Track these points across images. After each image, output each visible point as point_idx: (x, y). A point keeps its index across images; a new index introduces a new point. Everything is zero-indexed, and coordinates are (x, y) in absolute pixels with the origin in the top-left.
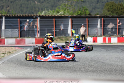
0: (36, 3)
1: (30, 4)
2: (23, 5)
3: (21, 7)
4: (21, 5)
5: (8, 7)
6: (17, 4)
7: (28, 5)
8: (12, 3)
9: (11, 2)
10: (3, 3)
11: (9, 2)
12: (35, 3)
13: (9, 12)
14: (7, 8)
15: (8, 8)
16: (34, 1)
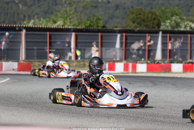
0: (21, 6)
1: (12, 8)
7: (8, 9)
12: (19, 7)
16: (16, 4)
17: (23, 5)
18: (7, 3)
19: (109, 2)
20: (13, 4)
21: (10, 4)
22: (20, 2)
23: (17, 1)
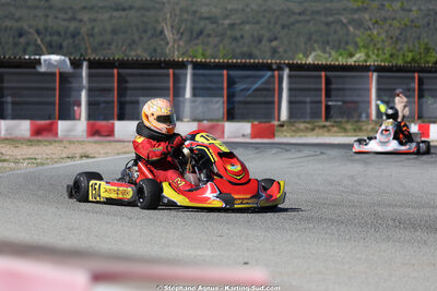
0: (351, 29)
1: (335, 32)
2: (314, 37)
3: (310, 39)
4: (310, 35)
5: (276, 39)
6: (299, 33)
7: (328, 34)
8: (286, 31)
9: (283, 27)
10: (262, 28)
11: (278, 27)
12: (348, 30)
13: (277, 56)
14: (271, 41)
15: (274, 43)
16: (344, 25)
17: (355, 28)
18: (328, 24)
20: (339, 26)
22: (350, 23)
23: (345, 21)
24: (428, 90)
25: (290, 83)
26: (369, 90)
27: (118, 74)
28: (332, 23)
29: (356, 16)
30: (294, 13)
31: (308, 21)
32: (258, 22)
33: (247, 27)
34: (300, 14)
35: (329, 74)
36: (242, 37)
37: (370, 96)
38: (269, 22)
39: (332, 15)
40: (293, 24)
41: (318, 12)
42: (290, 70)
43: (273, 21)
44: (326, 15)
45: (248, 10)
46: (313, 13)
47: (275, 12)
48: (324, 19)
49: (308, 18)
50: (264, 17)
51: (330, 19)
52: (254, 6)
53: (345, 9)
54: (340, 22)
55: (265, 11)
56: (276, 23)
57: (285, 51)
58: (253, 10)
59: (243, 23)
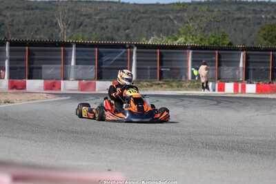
0: (176, 23)
1: (166, 25)
2: (152, 27)
3: (150, 29)
4: (150, 26)
5: (128, 28)
6: (143, 25)
7: (162, 26)
8: (135, 23)
9: (133, 21)
10: (120, 22)
11: (130, 21)
12: (174, 23)
13: (129, 39)
14: (125, 30)
15: (127, 31)
16: (171, 20)
17: (178, 22)
18: (161, 20)
19: (273, 18)
20: (168, 20)
21: (164, 21)
22: (175, 19)
23: (172, 18)
24: (224, 61)
25: (137, 56)
26: (187, 61)
27: (29, 49)
28: (164, 18)
29: (179, 15)
30: (140, 13)
31: (149, 17)
32: (117, 18)
33: (110, 21)
34: (144, 13)
35: (161, 50)
36: (107, 27)
37: (187, 65)
38: (124, 18)
39: (164, 14)
40: (139, 19)
41: (155, 12)
42: (137, 48)
43: (126, 17)
44: (160, 13)
45: (111, 10)
46: (152, 12)
47: (128, 11)
48: (159, 16)
49: (148, 15)
50: (121, 14)
51: (163, 16)
52: (114, 8)
53: (172, 10)
54: (169, 18)
55: (122, 11)
56: (129, 19)
57: (134, 37)
58: (114, 10)
59: (107, 18)
